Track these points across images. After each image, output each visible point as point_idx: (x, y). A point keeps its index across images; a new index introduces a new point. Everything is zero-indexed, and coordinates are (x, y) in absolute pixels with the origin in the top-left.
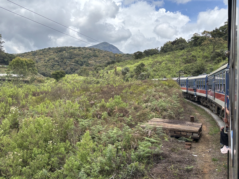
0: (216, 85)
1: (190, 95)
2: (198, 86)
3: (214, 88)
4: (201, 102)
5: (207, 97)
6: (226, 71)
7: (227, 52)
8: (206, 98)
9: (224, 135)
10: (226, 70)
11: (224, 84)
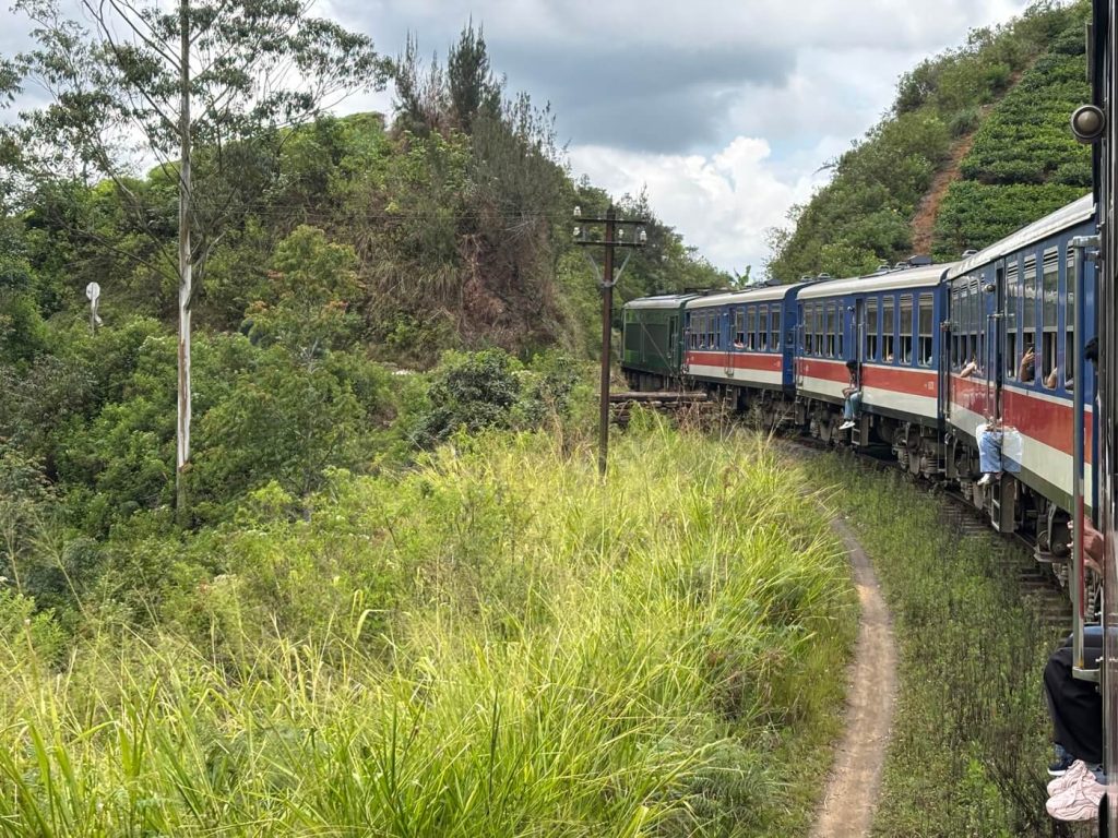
0: (1012, 336)
1: (813, 408)
2: (880, 342)
3: (994, 359)
4: (896, 458)
5: (941, 420)
6: (1081, 248)
7: (1086, 115)
8: (939, 428)
9: (1073, 693)
10: (1082, 239)
11: (1070, 335)
